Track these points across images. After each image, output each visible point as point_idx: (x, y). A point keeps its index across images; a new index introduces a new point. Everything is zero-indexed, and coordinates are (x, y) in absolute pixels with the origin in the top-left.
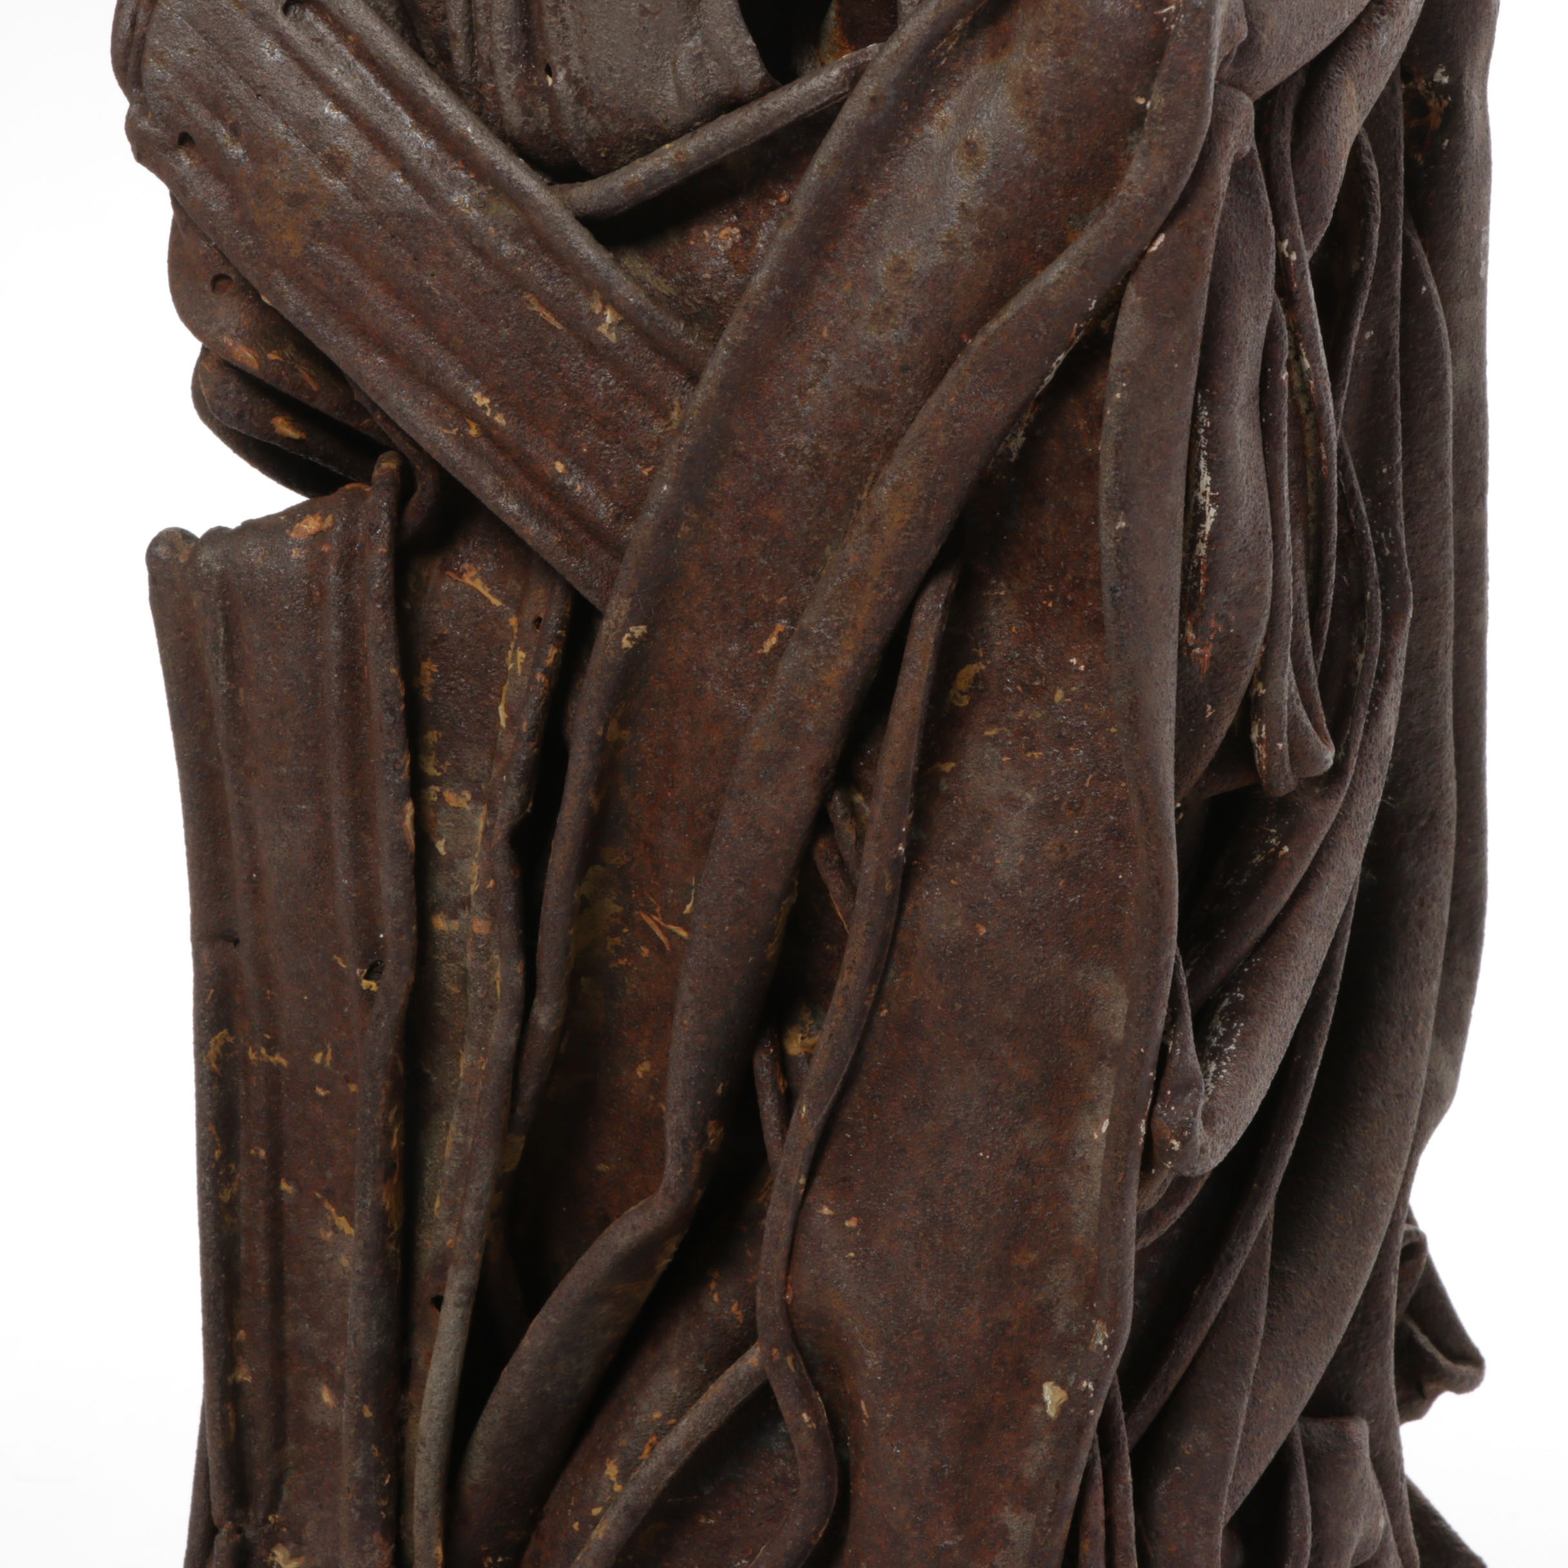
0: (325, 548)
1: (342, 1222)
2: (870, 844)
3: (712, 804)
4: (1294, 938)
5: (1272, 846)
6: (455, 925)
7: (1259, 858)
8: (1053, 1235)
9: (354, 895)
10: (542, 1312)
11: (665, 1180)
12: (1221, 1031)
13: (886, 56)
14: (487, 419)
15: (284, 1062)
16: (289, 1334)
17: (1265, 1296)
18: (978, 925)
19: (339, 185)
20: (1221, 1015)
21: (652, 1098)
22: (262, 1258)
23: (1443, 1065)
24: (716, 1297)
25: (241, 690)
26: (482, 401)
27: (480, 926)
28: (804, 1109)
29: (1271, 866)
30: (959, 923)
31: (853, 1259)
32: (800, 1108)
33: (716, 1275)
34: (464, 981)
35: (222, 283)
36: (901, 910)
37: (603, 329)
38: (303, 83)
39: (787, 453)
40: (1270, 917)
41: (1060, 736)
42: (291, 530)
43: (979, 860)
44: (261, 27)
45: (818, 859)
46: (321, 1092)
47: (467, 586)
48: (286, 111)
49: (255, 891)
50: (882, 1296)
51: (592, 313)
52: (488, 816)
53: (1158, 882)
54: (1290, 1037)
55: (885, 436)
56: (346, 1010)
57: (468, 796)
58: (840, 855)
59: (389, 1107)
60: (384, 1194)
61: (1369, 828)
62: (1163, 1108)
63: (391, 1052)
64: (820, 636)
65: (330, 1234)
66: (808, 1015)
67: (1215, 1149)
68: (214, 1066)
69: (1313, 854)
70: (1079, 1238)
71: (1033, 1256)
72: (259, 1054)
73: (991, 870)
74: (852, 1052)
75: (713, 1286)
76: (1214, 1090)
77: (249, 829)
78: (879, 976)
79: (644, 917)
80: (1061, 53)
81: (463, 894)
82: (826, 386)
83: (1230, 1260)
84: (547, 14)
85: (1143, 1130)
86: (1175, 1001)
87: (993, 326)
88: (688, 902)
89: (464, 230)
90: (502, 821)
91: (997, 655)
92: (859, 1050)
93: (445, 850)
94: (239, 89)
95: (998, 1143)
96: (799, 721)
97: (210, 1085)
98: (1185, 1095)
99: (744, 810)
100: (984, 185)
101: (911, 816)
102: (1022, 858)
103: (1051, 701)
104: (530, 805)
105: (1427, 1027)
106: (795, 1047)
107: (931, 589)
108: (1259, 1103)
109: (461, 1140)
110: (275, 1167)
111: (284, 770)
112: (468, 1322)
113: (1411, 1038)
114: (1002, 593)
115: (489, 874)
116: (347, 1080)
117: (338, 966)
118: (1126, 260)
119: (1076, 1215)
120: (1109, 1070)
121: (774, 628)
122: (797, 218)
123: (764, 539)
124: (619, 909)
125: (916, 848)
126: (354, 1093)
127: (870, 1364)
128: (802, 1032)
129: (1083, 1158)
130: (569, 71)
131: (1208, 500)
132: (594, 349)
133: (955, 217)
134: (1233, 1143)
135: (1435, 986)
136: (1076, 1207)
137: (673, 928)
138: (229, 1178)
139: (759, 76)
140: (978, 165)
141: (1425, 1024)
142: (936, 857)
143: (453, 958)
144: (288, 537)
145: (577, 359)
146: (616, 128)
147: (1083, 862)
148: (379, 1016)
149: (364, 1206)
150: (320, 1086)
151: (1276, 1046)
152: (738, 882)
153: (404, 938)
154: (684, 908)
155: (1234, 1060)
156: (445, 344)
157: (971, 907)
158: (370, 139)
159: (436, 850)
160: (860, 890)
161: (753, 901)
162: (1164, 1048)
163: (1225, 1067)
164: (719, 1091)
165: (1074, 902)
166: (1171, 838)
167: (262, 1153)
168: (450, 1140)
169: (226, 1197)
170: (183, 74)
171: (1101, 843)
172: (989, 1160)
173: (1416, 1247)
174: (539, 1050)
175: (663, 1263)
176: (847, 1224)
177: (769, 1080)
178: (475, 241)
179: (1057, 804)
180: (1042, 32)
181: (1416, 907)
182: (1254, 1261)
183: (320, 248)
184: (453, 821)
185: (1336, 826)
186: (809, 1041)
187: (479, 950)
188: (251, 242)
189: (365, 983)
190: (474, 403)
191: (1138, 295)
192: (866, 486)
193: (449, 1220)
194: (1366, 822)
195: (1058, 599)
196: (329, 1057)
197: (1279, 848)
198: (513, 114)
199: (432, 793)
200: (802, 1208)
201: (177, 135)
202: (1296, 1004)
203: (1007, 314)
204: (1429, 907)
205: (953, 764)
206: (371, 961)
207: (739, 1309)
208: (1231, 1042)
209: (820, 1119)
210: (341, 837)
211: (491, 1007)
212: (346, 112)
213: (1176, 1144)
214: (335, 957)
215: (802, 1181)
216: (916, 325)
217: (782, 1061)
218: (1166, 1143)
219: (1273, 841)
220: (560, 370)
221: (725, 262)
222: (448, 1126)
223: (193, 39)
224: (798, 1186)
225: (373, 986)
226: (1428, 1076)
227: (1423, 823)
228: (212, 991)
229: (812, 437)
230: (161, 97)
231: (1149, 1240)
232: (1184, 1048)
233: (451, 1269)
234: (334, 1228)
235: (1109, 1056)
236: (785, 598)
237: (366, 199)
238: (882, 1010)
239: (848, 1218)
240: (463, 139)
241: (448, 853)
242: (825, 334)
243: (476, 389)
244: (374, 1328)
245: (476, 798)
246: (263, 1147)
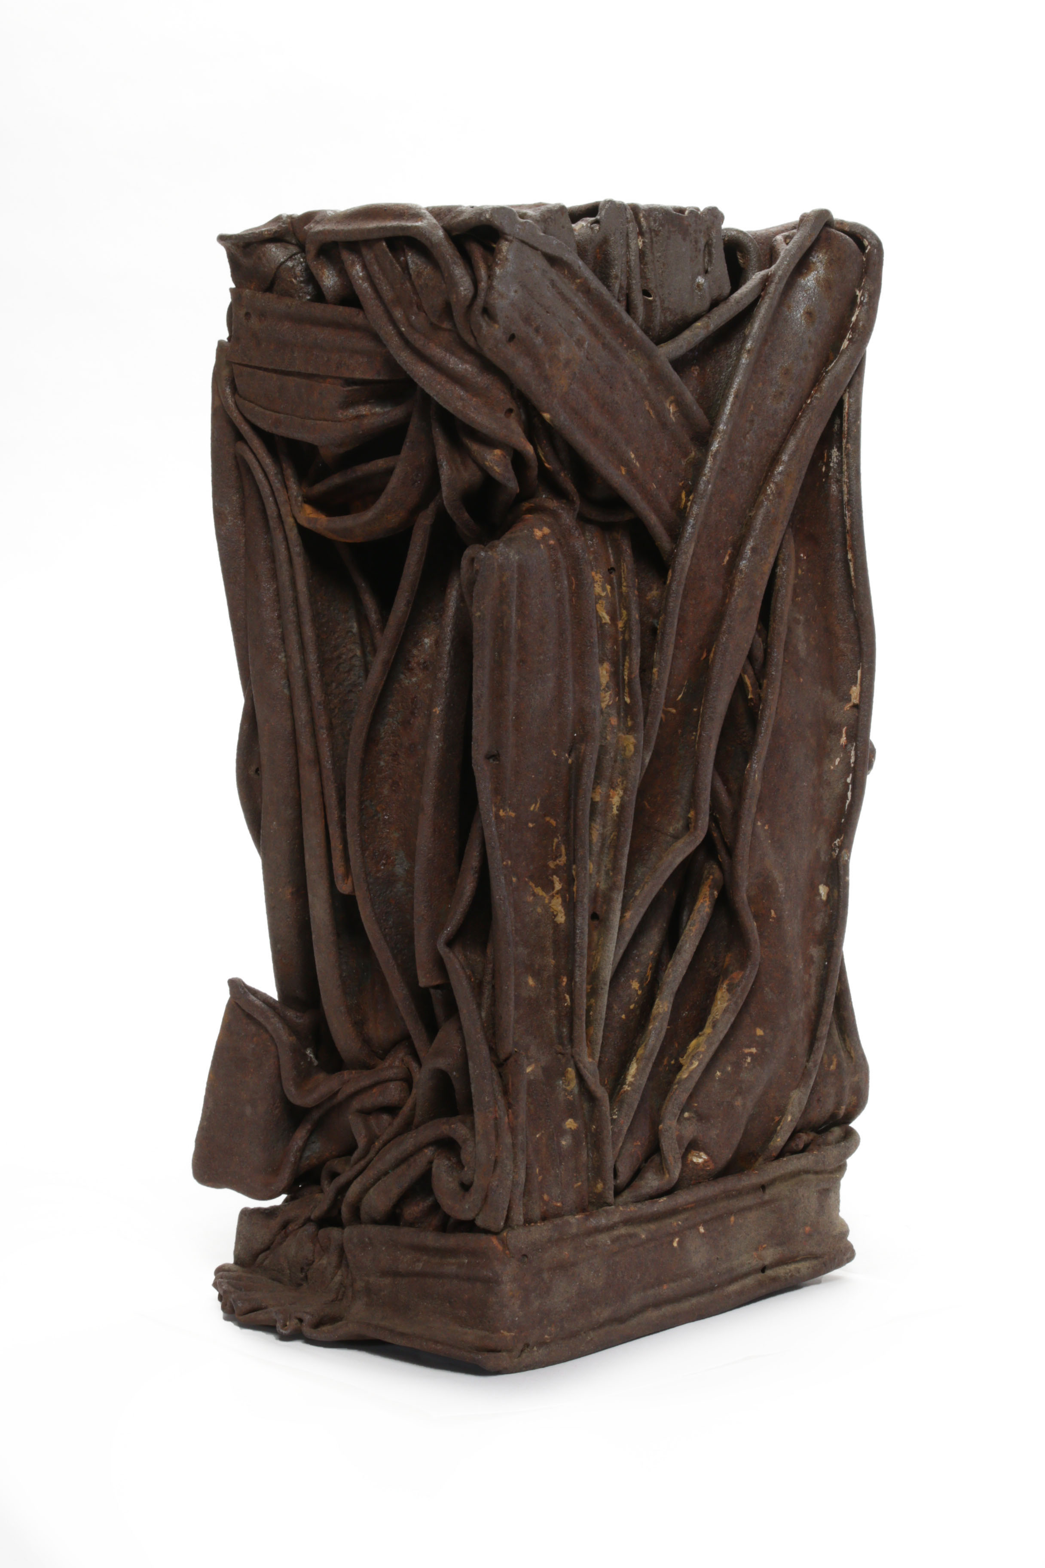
0: (552, 543)
13: (781, 270)
14: (634, 464)
15: (513, 815)
26: (633, 456)
27: (615, 721)
31: (770, 843)
37: (671, 416)
38: (564, 304)
42: (534, 536)
46: (531, 825)
48: (560, 318)
72: (507, 812)
100: (816, 330)
111: (542, 657)
116: (545, 815)
117: (552, 755)
126: (548, 821)
127: (780, 890)
129: (827, 779)
132: (666, 426)
137: (670, 709)
139: (730, 287)
140: (814, 322)
144: (535, 539)
146: (670, 319)
150: (531, 822)
167: (509, 862)
176: (765, 828)
178: (633, 376)
189: (569, 761)
193: (597, 873)
196: (538, 805)
206: (569, 749)
214: (553, 751)
230: (504, 316)
236: (731, 537)
239: (765, 825)
242: (752, 408)
243: (631, 450)
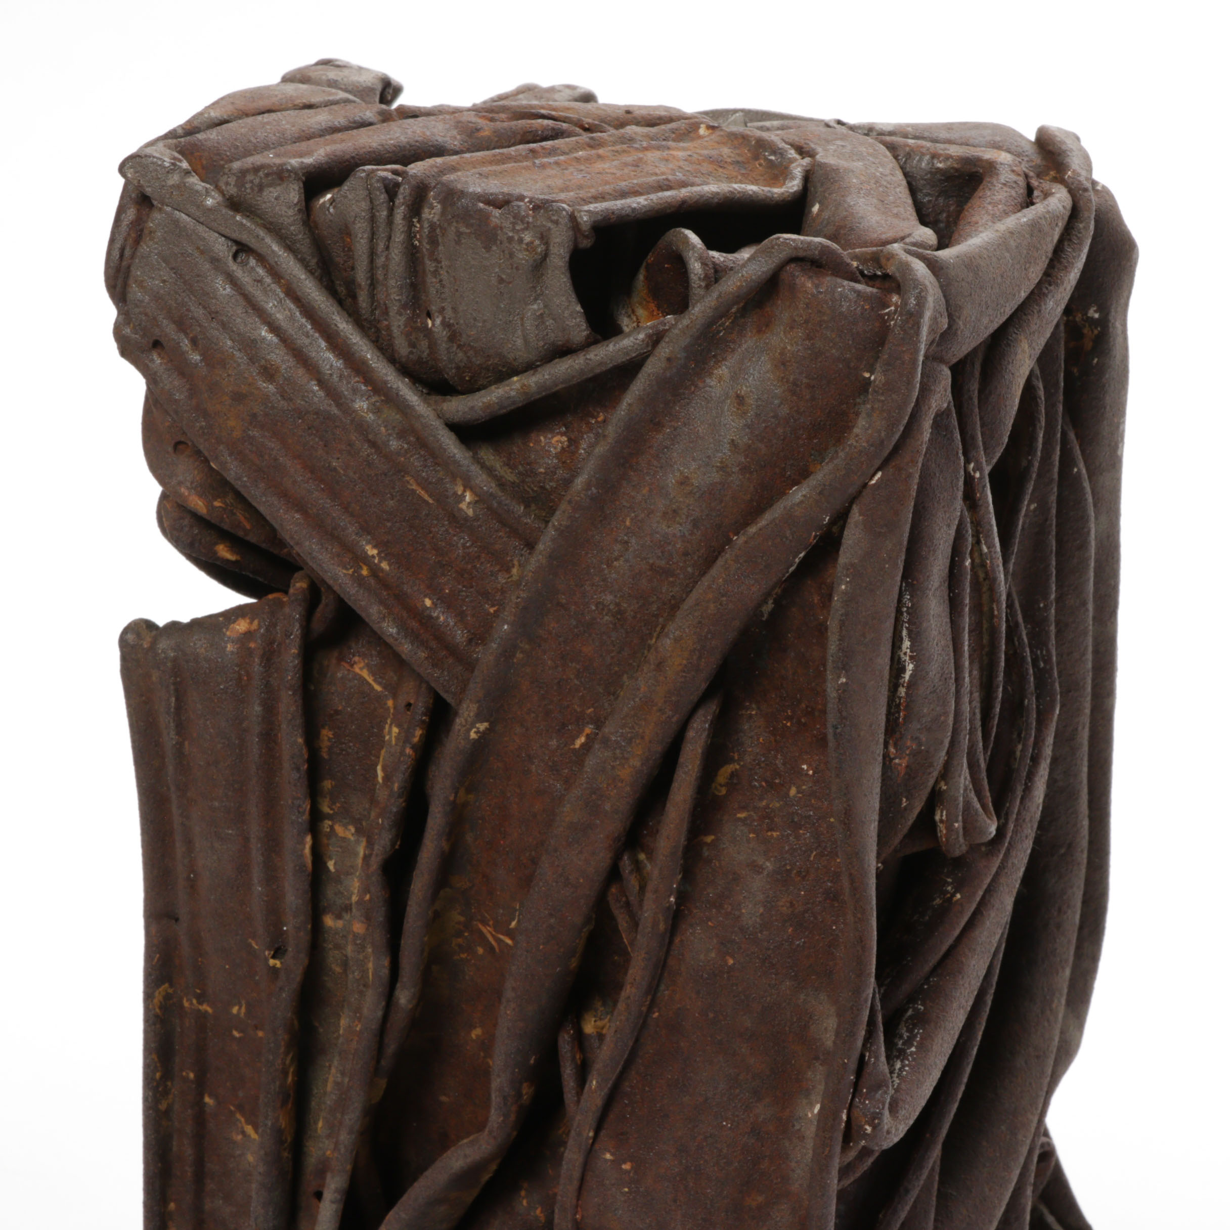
0: (252, 645)
1: (249, 1129)
2: (649, 896)
3: (533, 853)
4: (962, 962)
5: (948, 892)
6: (340, 924)
7: (938, 901)
8: (776, 1184)
9: (265, 899)
10: (395, 1209)
11: (490, 1124)
12: (906, 1035)
13: (680, 329)
14: (375, 564)
15: (209, 1010)
16: (208, 1206)
17: (932, 1216)
18: (728, 958)
19: (271, 388)
20: (906, 1022)
21: (482, 1054)
22: (189, 1152)
23: (1071, 1028)
24: (525, 1202)
25: (186, 743)
26: (372, 551)
27: (358, 927)
28: (594, 1083)
29: (947, 908)
30: (713, 955)
31: (627, 1193)
32: (591, 1082)
33: (525, 1185)
34: (345, 964)
35: (181, 447)
36: (671, 942)
37: (463, 506)
38: (246, 312)
39: (597, 606)
40: (944, 948)
41: (793, 821)
42: (227, 629)
43: (729, 910)
44: (216, 269)
45: (610, 899)
46: (236, 1034)
47: (356, 674)
48: (233, 331)
49: (192, 886)
50: (647, 1221)
51: (455, 494)
52: (367, 847)
53: (861, 940)
54: (956, 1037)
55: (670, 601)
56: (257, 978)
57: (353, 830)
58: (627, 897)
59: (286, 1053)
60: (281, 1117)
61: (1021, 873)
62: (860, 1102)
63: (289, 1015)
64: (617, 742)
65: (240, 1137)
66: (600, 1003)
67: (897, 1130)
68: (158, 1010)
69: (978, 899)
70: (795, 1187)
71: (760, 1199)
72: (191, 1004)
73: (739, 917)
74: (631, 1043)
75: (523, 1193)
76: (899, 1084)
77: (189, 843)
78: (653, 990)
79: (481, 926)
80: (809, 337)
81: (347, 902)
82: (627, 561)
83: (907, 1191)
84: (429, 276)
85: (844, 1117)
86: (871, 1023)
87: (752, 530)
88: (514, 920)
89: (362, 427)
90: (377, 855)
91: (748, 759)
92: (637, 1040)
93: (335, 868)
94: (199, 313)
95: (737, 1116)
96: (600, 802)
97: (154, 1024)
98: (876, 1092)
99: (556, 863)
100: (749, 428)
101: (680, 876)
102: (761, 910)
103: (787, 795)
104: (399, 843)
105: (1060, 1004)
106: (589, 1027)
107: (701, 712)
108: (932, 1089)
109: (339, 1080)
110: (201, 1086)
112: (340, 1214)
113: (1048, 1012)
114: (754, 713)
115: (365, 890)
116: (256, 1028)
117: (251, 946)
118: (852, 490)
119: (793, 1171)
120: (821, 1068)
121: (583, 731)
122: (610, 440)
123: (578, 667)
124: (462, 919)
125: (683, 897)
126: (261, 1038)
128: (595, 1016)
130: (444, 318)
131: (908, 658)
132: (456, 520)
133: (726, 449)
134: (911, 1122)
135: (1068, 972)
136: (793, 1165)
137: (502, 937)
138: (166, 1093)
139: (585, 333)
140: (745, 413)
141: (1059, 1001)
142: (698, 904)
143: (338, 947)
144: (224, 634)
145: (443, 525)
146: (478, 361)
147: (807, 915)
148: (281, 989)
149: (266, 1125)
150: (236, 1030)
151: (945, 1045)
152: (551, 915)
153: (302, 934)
154: (510, 924)
155: (914, 1059)
156: (346, 508)
157: (722, 943)
158: (295, 356)
159: (328, 868)
160: (640, 927)
161: (561, 929)
162: (862, 1056)
163: (907, 1065)
164: (532, 1062)
165: (798, 945)
166: (872, 908)
167: (192, 1075)
168: (331, 1079)
169: (163, 1106)
170: (157, 298)
171: (820, 902)
172: (730, 1128)
173: (1048, 1155)
174: (399, 1020)
175: (486, 1177)
176: (624, 1167)
177: (569, 1055)
178: (370, 437)
179: (789, 871)
180: (795, 321)
181: (1056, 914)
182: (926, 1188)
183: (255, 433)
184: (341, 847)
185: (997, 875)
186: (599, 1023)
187: (356, 944)
188: (204, 424)
189: (272, 962)
190: (366, 553)
191: (860, 515)
192: (655, 634)
193: (329, 1136)
194: (1019, 869)
195: (794, 721)
196: (243, 1010)
197: (953, 895)
198: (402, 348)
199: (326, 826)
200: (590, 1153)
201: (151, 341)
202: (962, 1011)
203: (765, 520)
204: (1065, 913)
205: (713, 837)
206: (276, 946)
207: (542, 1212)
208: (912, 1045)
209: (606, 1090)
210: (257, 856)
211: (364, 986)
212: (277, 335)
213: (869, 1129)
214: (250, 940)
215: (591, 1134)
216: (695, 524)
217: (580, 1038)
218: (861, 1127)
219: (949, 888)
220: (430, 532)
221: (555, 461)
222: (330, 1067)
223: (166, 274)
224: (588, 1138)
225: (277, 963)
226: (1060, 1038)
227: (1063, 851)
228: (158, 956)
229: (616, 596)
230: (140, 313)
231: (847, 1182)
232: (877, 1058)
233: (329, 1176)
234: (243, 1133)
235: (822, 1057)
236: (592, 710)
237: (291, 400)
238: (654, 1013)
239: (625, 1163)
240: (364, 362)
241: (337, 870)
242: (628, 523)
243: (368, 543)
244: (270, 1213)
245: (359, 831)
246: (193, 1071)
